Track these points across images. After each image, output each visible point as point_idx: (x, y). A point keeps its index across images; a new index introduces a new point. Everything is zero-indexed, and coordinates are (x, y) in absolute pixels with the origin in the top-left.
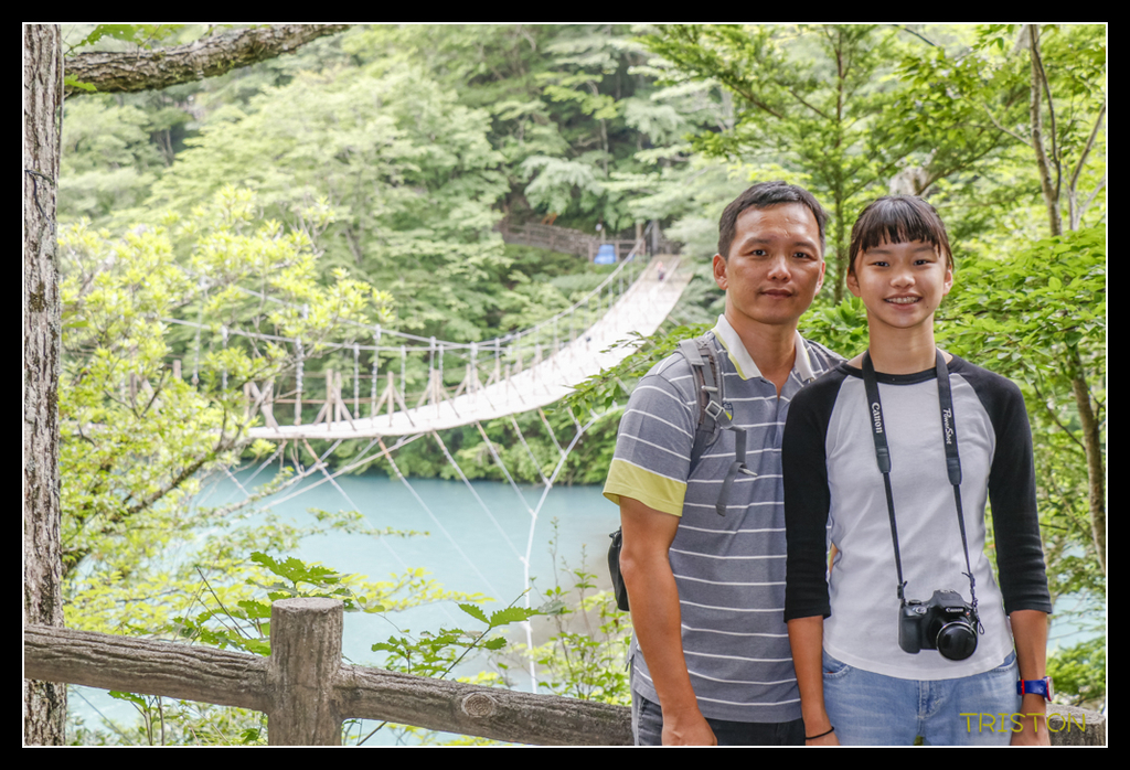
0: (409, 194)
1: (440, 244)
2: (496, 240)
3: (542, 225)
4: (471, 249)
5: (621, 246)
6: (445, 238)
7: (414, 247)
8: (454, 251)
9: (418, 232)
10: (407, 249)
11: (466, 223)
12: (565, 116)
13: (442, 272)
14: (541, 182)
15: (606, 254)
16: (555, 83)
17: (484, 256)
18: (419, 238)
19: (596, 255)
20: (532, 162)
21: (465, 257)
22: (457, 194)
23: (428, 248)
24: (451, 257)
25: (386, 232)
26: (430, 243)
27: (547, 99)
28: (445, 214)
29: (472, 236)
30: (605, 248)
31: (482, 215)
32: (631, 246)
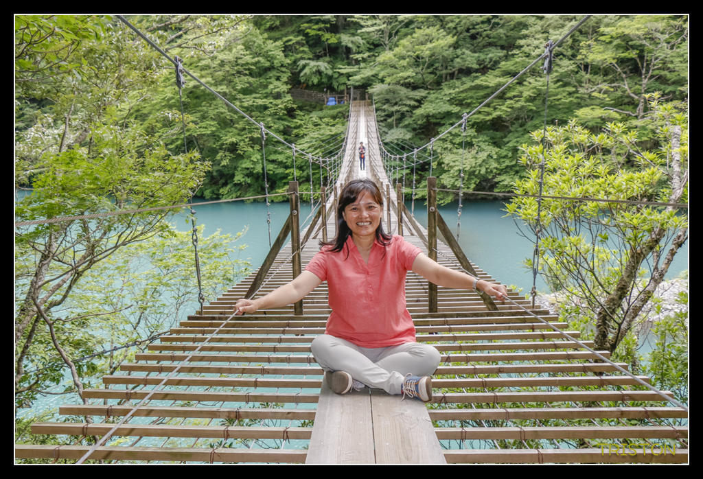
0: (251, 80)
1: (265, 100)
2: (289, 97)
3: (299, 90)
4: (279, 101)
5: (339, 98)
6: (266, 97)
7: (254, 102)
8: (271, 103)
9: (254, 95)
10: (251, 103)
11: (276, 90)
12: (311, 42)
13: (267, 112)
14: (307, 70)
15: (332, 101)
16: (310, 28)
17: (284, 104)
18: (255, 98)
19: (327, 102)
20: (302, 62)
21: (277, 105)
22: (270, 78)
23: (260, 102)
24: (270, 105)
25: (241, 96)
26: (260, 100)
27: (306, 35)
28: (266, 87)
29: (278, 96)
30: (331, 99)
31: (282, 87)
32: (343, 97)
